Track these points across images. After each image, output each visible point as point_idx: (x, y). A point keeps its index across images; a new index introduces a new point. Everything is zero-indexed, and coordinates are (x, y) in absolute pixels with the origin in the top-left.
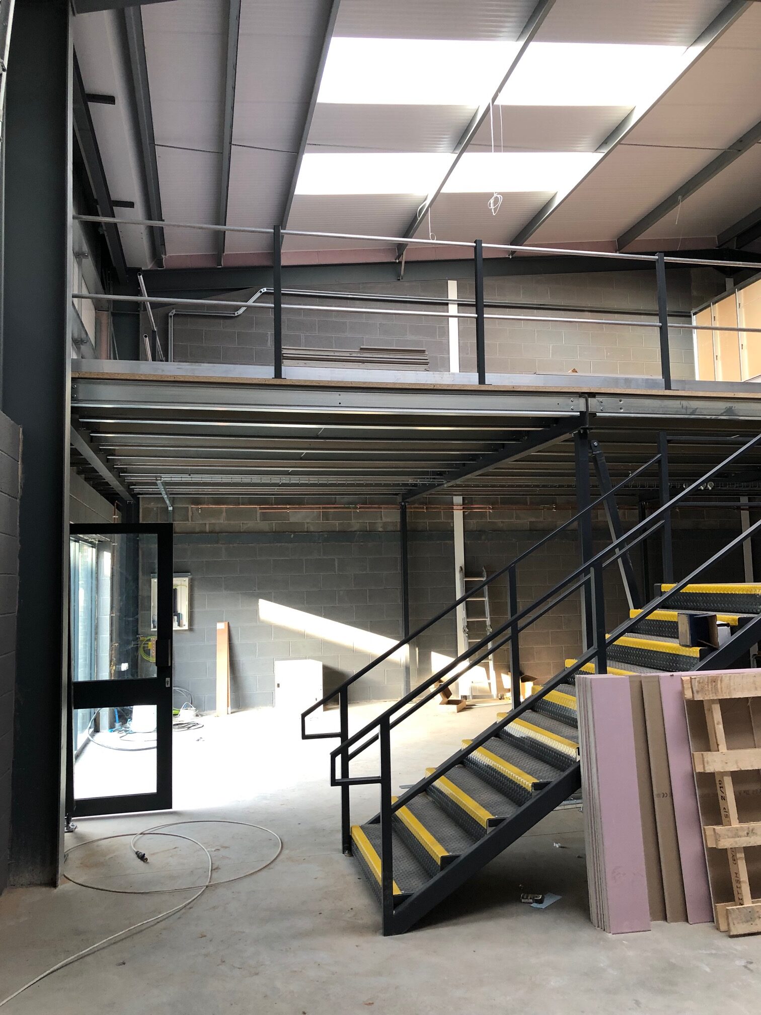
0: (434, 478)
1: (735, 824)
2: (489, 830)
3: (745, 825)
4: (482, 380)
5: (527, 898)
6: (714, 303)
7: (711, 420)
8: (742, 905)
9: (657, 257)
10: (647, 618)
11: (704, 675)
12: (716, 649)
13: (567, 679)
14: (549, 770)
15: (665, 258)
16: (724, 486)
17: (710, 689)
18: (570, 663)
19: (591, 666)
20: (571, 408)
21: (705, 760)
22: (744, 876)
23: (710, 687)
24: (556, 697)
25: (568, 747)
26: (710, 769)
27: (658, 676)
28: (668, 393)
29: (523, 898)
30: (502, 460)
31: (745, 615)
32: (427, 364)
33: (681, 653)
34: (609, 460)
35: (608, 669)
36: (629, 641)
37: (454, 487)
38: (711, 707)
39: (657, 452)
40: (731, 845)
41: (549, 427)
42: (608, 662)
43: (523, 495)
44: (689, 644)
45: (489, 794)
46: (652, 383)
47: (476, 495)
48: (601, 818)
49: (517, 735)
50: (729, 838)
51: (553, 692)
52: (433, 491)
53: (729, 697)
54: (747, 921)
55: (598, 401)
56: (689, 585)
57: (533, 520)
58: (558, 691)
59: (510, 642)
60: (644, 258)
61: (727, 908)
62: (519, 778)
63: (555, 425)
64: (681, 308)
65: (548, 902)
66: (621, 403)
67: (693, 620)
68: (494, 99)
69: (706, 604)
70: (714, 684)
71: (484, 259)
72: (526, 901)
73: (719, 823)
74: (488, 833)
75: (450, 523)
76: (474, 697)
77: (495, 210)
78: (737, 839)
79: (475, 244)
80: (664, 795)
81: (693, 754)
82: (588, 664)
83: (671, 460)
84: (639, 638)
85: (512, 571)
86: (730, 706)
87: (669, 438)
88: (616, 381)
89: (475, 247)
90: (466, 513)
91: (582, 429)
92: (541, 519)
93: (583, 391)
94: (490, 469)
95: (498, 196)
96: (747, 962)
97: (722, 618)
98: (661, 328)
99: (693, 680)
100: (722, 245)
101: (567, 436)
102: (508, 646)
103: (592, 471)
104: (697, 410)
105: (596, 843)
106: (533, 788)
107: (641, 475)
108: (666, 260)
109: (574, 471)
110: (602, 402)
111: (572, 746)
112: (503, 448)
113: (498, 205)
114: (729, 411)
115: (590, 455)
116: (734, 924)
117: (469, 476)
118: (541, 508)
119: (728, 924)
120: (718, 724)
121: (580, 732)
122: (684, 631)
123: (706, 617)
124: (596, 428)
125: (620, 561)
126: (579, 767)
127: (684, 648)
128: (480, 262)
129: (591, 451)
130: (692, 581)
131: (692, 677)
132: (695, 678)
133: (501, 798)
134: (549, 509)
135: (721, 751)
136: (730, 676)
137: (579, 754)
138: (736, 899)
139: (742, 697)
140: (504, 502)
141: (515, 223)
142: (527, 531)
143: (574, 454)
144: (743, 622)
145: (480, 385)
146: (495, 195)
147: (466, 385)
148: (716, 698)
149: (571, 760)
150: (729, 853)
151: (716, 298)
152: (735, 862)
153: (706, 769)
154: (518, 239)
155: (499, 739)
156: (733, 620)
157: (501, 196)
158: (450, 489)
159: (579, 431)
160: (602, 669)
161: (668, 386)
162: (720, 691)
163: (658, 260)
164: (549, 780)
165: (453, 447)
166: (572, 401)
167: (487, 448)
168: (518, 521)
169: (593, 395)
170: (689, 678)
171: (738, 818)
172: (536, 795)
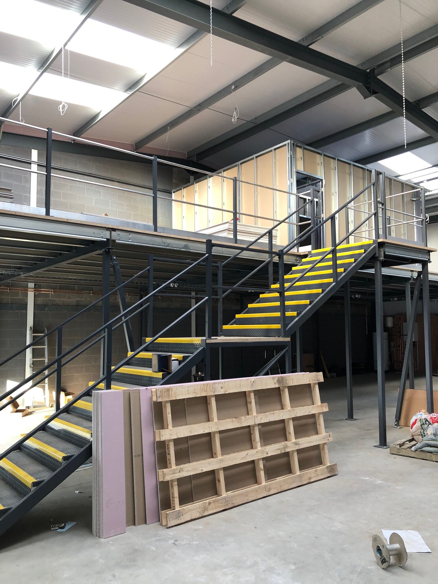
0: (15, 271)
1: (174, 467)
2: (33, 489)
3: (179, 467)
4: (48, 213)
5: (55, 527)
6: (184, 188)
7: (177, 250)
8: (175, 509)
9: (153, 158)
10: (135, 357)
11: (163, 388)
12: (170, 373)
13: (88, 394)
14: (74, 448)
15: (158, 159)
16: (183, 286)
17: (166, 395)
18: (91, 384)
19: (102, 385)
20: (101, 236)
21: (161, 434)
22: (176, 494)
23: (166, 394)
24: (81, 404)
25: (86, 433)
26: (163, 439)
27: (139, 390)
28: (155, 233)
29: (52, 527)
30: (60, 263)
31: (186, 355)
32: (12, 199)
33: (153, 376)
34: (121, 267)
35: (112, 386)
36: (125, 370)
37: (28, 277)
38: (166, 405)
39: (147, 265)
40: (171, 478)
41: (88, 245)
42: (112, 382)
43: (73, 284)
44: (157, 371)
45: (35, 467)
46: (146, 227)
47: (43, 283)
48: (102, 473)
49: (56, 428)
50: (170, 474)
51: (79, 401)
52: (14, 279)
53: (175, 399)
54: (177, 518)
55: (117, 234)
56: (159, 338)
57: (78, 299)
58: (82, 400)
59: (56, 373)
60: (146, 157)
61: (167, 513)
62: (55, 455)
63: (92, 245)
64: (167, 188)
65: (68, 527)
66: (130, 236)
67: (160, 358)
68: (65, 45)
69: (168, 348)
70: (168, 392)
71: (53, 140)
72: (54, 528)
73: (166, 467)
74: (32, 491)
75: (25, 299)
76: (34, 407)
77: (63, 112)
78: (174, 475)
79: (47, 130)
80: (138, 456)
81: (155, 432)
82: (101, 384)
83: (155, 270)
84: (131, 368)
85: (60, 330)
86: (175, 404)
87: (155, 258)
88: (128, 224)
89: (48, 132)
90: (36, 294)
91: (107, 248)
92: (83, 299)
93: (109, 227)
94: (52, 267)
95: (65, 104)
96: (175, 541)
97: (175, 356)
98: (153, 197)
99: (157, 391)
100: (189, 158)
101: (98, 252)
102: (55, 374)
103: (111, 273)
104: (170, 245)
105: (98, 487)
106: (63, 460)
107: (139, 277)
108: (158, 160)
109: (101, 272)
110: (119, 235)
111: (88, 433)
112: (61, 255)
113: (65, 110)
114: (186, 246)
115: (111, 263)
116: (170, 521)
117: (38, 271)
118: (83, 293)
119: (167, 522)
120: (169, 414)
121: (93, 424)
122: (155, 364)
123: (167, 356)
124: (115, 249)
125: (124, 324)
126: (92, 444)
127: (154, 373)
128: (50, 141)
129: (112, 261)
130: (161, 336)
131: (157, 389)
132: (158, 390)
133: (42, 468)
134: (88, 293)
135: (169, 429)
136: (176, 388)
137: (92, 437)
138: (172, 507)
139: (181, 398)
140: (61, 288)
141: (76, 123)
142: (74, 306)
143: (102, 263)
144: (185, 358)
145: (46, 216)
146: (63, 103)
147: (37, 215)
148: (168, 400)
149: (87, 441)
150: (170, 483)
151: (185, 186)
152: (172, 487)
153: (161, 439)
154: (77, 133)
155: (45, 432)
156: (180, 357)
157: (67, 105)
158: (26, 278)
159: (106, 250)
160: (108, 387)
161: (156, 230)
162: (171, 396)
163: (154, 159)
164: (73, 454)
165: (29, 252)
166: (102, 232)
167: (51, 254)
168: (69, 300)
169: (114, 230)
170: (155, 390)
171: (175, 464)
172: (64, 463)
